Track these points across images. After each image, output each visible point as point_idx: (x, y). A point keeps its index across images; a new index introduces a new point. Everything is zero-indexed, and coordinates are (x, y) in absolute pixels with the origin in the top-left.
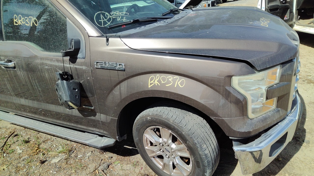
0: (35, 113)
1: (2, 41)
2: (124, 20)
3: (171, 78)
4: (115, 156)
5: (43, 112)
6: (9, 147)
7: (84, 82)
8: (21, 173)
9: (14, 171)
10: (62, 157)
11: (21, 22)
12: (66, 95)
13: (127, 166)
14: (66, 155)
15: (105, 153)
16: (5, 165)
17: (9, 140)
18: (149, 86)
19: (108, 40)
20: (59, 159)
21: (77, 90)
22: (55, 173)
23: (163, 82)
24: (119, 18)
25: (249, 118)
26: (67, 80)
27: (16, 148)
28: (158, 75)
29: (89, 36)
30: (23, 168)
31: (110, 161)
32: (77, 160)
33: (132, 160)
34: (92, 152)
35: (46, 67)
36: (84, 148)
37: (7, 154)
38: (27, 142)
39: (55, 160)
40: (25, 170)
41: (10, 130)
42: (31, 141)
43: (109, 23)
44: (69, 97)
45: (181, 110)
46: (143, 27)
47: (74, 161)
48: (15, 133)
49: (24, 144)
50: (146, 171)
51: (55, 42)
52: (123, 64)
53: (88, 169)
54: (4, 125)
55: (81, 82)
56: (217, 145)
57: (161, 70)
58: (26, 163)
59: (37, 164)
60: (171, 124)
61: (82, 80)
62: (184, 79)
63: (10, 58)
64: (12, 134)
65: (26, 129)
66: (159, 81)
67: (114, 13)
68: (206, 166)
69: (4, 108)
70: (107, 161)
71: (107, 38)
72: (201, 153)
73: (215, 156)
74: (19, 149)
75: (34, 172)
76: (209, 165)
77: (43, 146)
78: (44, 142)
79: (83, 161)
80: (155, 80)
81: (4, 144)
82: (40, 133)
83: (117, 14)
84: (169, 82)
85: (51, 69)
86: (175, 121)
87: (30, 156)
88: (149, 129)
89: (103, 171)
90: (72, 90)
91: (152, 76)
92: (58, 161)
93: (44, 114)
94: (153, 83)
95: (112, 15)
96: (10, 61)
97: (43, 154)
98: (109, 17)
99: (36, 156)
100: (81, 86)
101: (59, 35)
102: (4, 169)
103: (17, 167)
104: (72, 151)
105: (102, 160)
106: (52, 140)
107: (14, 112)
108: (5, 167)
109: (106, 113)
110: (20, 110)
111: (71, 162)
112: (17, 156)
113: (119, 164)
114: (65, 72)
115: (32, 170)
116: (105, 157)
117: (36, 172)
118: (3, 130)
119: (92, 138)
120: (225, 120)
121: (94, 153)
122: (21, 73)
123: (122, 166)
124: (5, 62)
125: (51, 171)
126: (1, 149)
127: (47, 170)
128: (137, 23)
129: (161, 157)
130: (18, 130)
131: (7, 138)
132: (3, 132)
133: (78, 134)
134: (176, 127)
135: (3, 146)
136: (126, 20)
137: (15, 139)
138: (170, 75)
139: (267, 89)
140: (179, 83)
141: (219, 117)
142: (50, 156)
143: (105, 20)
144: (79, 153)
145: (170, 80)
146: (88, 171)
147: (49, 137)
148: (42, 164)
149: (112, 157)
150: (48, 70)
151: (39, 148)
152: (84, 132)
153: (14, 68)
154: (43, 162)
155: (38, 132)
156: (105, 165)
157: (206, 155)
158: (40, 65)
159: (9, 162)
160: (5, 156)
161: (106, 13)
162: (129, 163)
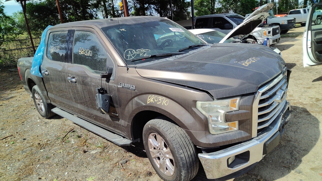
0: (89, 117)
1: (71, 64)
2: (145, 55)
3: (161, 98)
4: (133, 156)
5: (95, 117)
6: (68, 139)
7: (113, 96)
8: (70, 156)
9: (66, 154)
10: (98, 150)
11: (83, 52)
12: (100, 104)
13: (139, 164)
14: (102, 150)
15: (128, 153)
16: (62, 150)
17: (68, 134)
18: (148, 103)
19: (128, 69)
20: (96, 151)
21: (107, 101)
22: (91, 160)
23: (155, 101)
24: (141, 54)
25: (210, 133)
26: (102, 93)
27: (72, 140)
28: (153, 95)
29: (118, 66)
30: (72, 154)
31: (129, 158)
32: (108, 154)
33: (145, 160)
34: (119, 150)
35: (93, 84)
36: (115, 146)
37: (65, 143)
38: (79, 137)
39: (93, 152)
40: (72, 155)
41: (71, 127)
42: (82, 136)
43: (133, 57)
44: (101, 105)
45: (171, 123)
46: (156, 61)
47: (105, 154)
48: (74, 130)
49: (77, 138)
50: (151, 170)
51: (100, 68)
52: (134, 86)
53: (113, 161)
54: (68, 123)
55: (111, 96)
56: (194, 153)
57: (155, 92)
58: (74, 151)
59: (81, 153)
60: (161, 132)
61: (112, 94)
62: (168, 100)
63: (74, 76)
64: (71, 130)
65: (82, 128)
66: (154, 100)
67: (139, 50)
68: (181, 167)
69: (71, 111)
70: (127, 158)
71: (127, 68)
72: (177, 155)
73: (190, 161)
74: (73, 141)
75: (78, 157)
76: (183, 166)
77: (89, 141)
78: (90, 138)
79: (111, 155)
80: (151, 99)
81: (65, 136)
82: (90, 132)
83: (141, 51)
84: (159, 101)
85: (96, 85)
86: (163, 130)
87: (78, 146)
88: (151, 135)
89: (122, 164)
90: (104, 101)
91: (150, 96)
92: (95, 152)
93: (95, 118)
94: (150, 101)
95: (138, 51)
96: (74, 78)
97: (87, 146)
98: (134, 53)
99: (82, 147)
100: (111, 99)
101: (103, 64)
102: (60, 152)
103: (69, 152)
104: (106, 148)
105: (123, 157)
106: (96, 138)
107: (77, 115)
108: (61, 151)
109: (125, 120)
110: (81, 114)
111: (103, 155)
112: (70, 145)
113: (134, 162)
114: (102, 88)
115: (77, 156)
116: (127, 155)
117: (79, 157)
118: (67, 127)
119: (117, 138)
120: (192, 132)
121: (120, 151)
122: (79, 87)
123: (136, 163)
124: (71, 78)
125: (89, 159)
126: (62, 139)
127: (86, 157)
128: (154, 58)
129: (159, 158)
130: (76, 128)
131: (68, 132)
132: (66, 128)
133: (109, 134)
134: (163, 134)
135: (64, 137)
136: (146, 55)
137: (73, 134)
138: (160, 96)
139: (225, 113)
140: (165, 102)
141: (188, 129)
142: (91, 148)
143: (131, 55)
144: (110, 149)
145: (160, 99)
146: (112, 162)
147: (95, 135)
148: (84, 153)
149: (131, 156)
150: (94, 86)
151: (85, 142)
152: (114, 133)
153: (76, 82)
154: (85, 152)
155: (88, 131)
156: (125, 161)
157: (181, 158)
158: (90, 82)
159: (64, 148)
160: (63, 144)
161: (133, 50)
162: (142, 162)
